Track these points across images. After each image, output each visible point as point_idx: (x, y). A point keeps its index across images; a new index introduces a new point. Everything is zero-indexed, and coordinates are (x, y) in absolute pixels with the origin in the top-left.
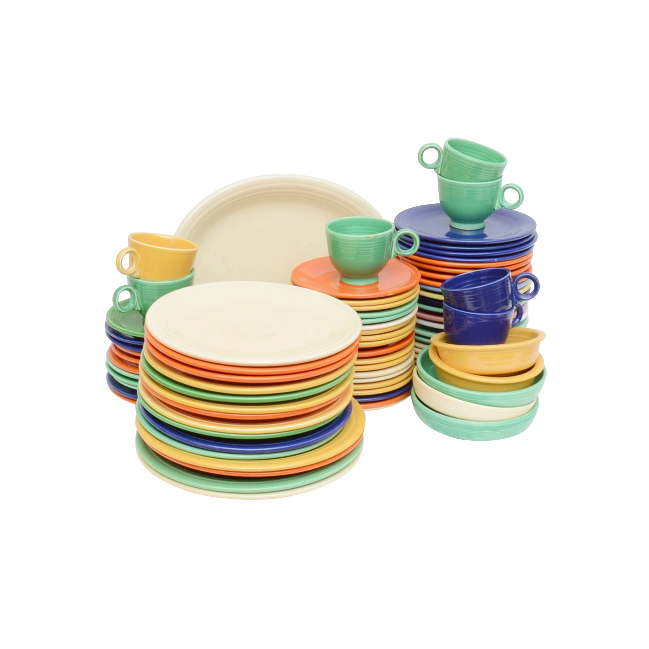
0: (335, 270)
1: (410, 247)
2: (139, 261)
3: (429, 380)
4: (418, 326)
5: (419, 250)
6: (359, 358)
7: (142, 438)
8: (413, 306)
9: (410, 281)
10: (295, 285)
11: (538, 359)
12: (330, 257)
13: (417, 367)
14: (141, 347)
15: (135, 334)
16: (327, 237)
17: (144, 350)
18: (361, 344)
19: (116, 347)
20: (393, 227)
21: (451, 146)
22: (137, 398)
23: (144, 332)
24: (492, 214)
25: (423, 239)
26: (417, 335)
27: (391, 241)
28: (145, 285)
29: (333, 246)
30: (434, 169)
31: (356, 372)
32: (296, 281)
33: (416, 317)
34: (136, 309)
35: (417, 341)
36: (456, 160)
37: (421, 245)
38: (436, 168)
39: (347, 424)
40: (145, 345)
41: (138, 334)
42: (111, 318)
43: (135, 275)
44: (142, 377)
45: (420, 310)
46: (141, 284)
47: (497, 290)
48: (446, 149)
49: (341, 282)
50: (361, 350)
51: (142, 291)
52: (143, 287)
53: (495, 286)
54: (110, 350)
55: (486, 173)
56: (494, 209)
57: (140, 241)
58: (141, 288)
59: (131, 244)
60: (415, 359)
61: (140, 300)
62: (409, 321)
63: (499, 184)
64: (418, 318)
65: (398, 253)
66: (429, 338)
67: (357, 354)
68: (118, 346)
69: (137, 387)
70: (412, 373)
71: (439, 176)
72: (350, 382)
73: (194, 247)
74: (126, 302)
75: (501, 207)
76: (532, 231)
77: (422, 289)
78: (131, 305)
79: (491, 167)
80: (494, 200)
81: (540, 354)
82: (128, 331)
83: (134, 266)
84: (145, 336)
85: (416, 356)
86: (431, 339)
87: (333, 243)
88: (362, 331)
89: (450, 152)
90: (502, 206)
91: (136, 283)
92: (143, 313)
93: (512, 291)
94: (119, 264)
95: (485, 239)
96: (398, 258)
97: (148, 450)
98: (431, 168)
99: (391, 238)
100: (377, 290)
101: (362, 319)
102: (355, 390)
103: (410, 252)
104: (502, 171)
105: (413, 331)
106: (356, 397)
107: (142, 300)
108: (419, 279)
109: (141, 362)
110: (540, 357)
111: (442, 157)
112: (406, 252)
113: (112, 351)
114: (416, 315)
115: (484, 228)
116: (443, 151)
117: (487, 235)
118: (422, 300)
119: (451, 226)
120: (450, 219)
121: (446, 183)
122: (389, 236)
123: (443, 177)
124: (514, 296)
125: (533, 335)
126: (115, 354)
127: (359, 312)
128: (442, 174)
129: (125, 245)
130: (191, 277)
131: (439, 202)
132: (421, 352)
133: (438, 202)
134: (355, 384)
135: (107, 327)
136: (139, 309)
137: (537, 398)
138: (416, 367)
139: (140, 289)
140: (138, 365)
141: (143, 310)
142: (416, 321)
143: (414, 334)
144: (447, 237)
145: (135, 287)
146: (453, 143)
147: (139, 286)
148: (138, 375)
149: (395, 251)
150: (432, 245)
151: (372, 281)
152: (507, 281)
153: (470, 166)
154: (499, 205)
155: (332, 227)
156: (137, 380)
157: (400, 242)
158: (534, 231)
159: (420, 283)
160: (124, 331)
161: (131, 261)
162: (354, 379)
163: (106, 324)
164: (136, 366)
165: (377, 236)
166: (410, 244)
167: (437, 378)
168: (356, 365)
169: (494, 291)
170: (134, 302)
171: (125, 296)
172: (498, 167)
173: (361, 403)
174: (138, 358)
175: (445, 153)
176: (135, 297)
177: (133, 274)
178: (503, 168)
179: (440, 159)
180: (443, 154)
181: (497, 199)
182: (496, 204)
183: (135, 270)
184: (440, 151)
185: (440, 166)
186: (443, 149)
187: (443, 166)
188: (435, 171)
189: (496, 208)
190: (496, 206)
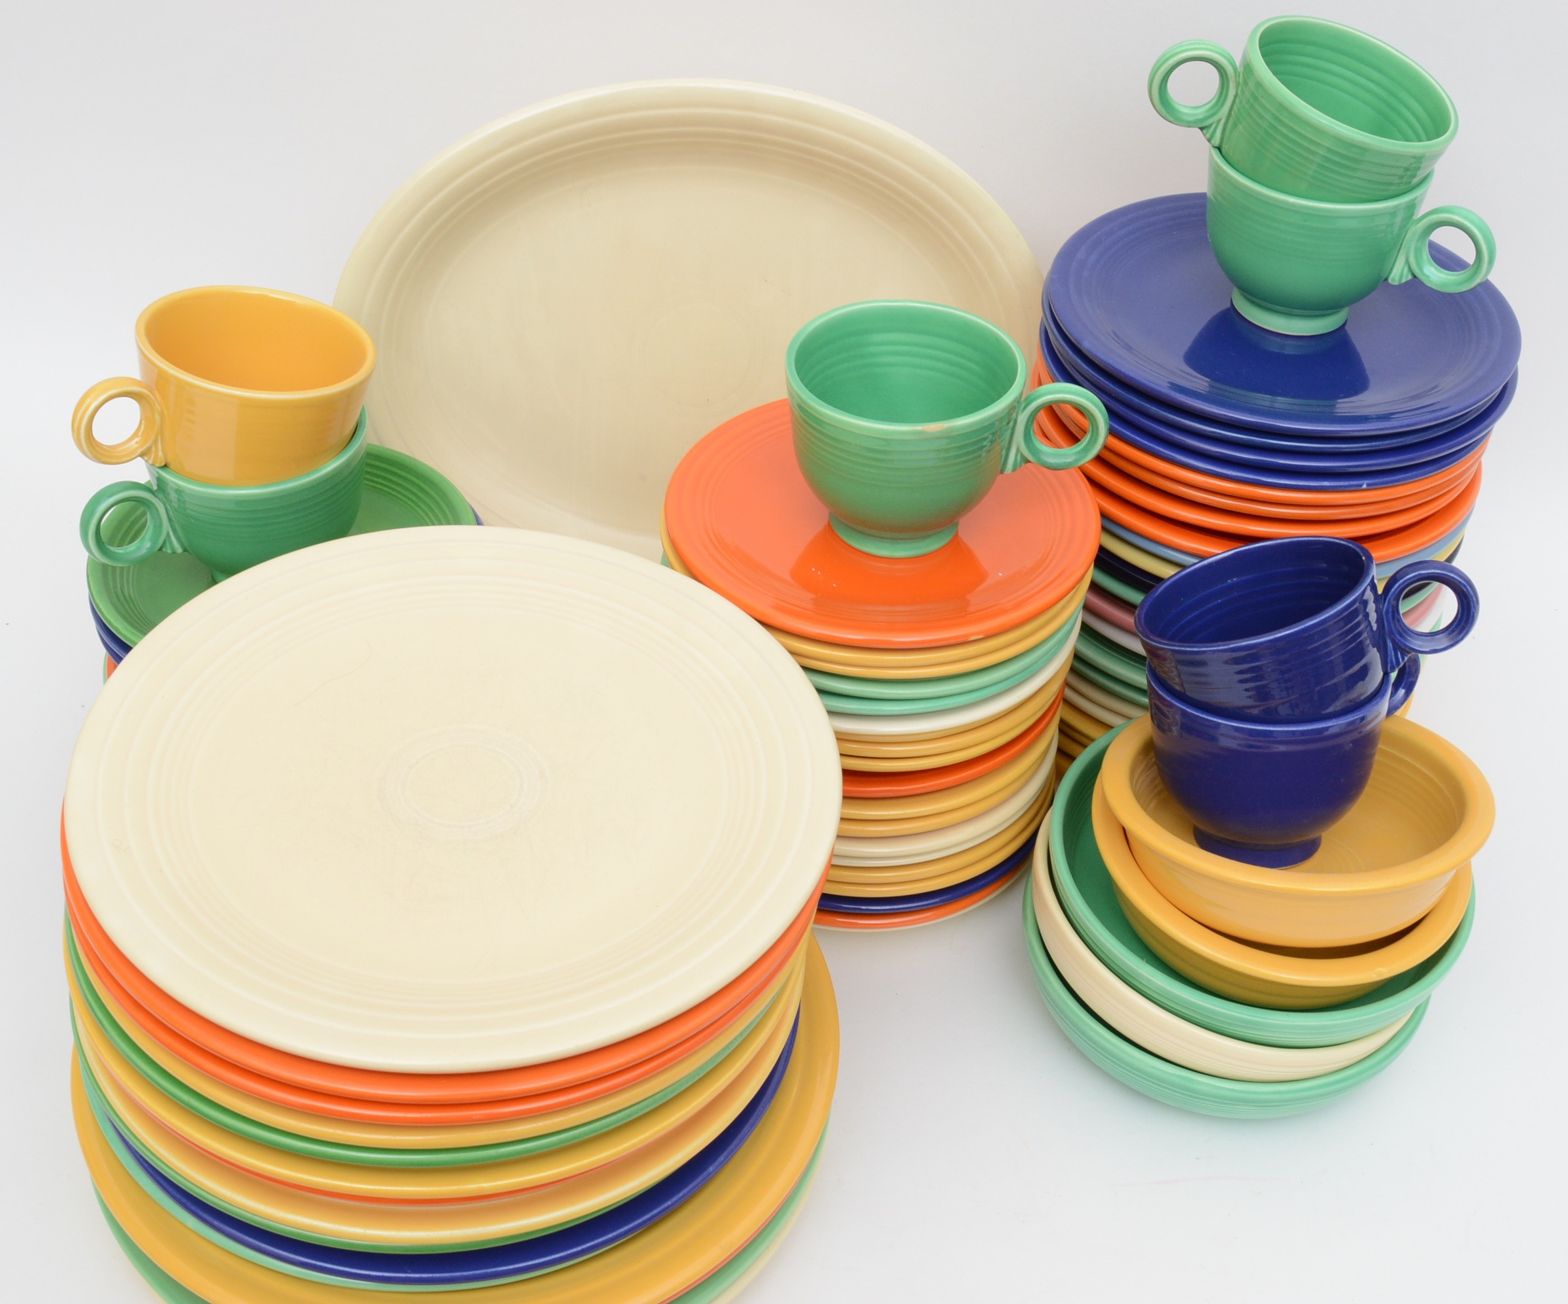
1: (1074, 439)
2: (158, 417)
21: (1266, 61)
30: (1201, 129)
38: (1209, 126)
43: (150, 460)
47: (1327, 644)
48: (1248, 67)
53: (1322, 630)
56: (1386, 279)
63: (1412, 207)
65: (1032, 456)
71: (1215, 153)
75: (1410, 277)
80: (1389, 251)
89: (1259, 85)
90: (1415, 277)
93: (1380, 621)
98: (1189, 124)
103: (1071, 458)
111: (1232, 92)
112: (1063, 455)
116: (1240, 70)
123: (1227, 159)
124: (1390, 644)
128: (1224, 150)
136: (181, 549)
149: (1018, 450)
152: (1365, 603)
154: (1406, 269)
165: (953, 429)
169: (1318, 649)
175: (1246, 83)
179: (1222, 98)
180: (1238, 84)
181: (1401, 251)
182: (1394, 264)
183: (148, 445)
184: (1228, 73)
185: (1223, 122)
186: (1240, 66)
187: (1231, 121)
188: (1204, 135)
189: (1393, 280)
190: (1394, 271)
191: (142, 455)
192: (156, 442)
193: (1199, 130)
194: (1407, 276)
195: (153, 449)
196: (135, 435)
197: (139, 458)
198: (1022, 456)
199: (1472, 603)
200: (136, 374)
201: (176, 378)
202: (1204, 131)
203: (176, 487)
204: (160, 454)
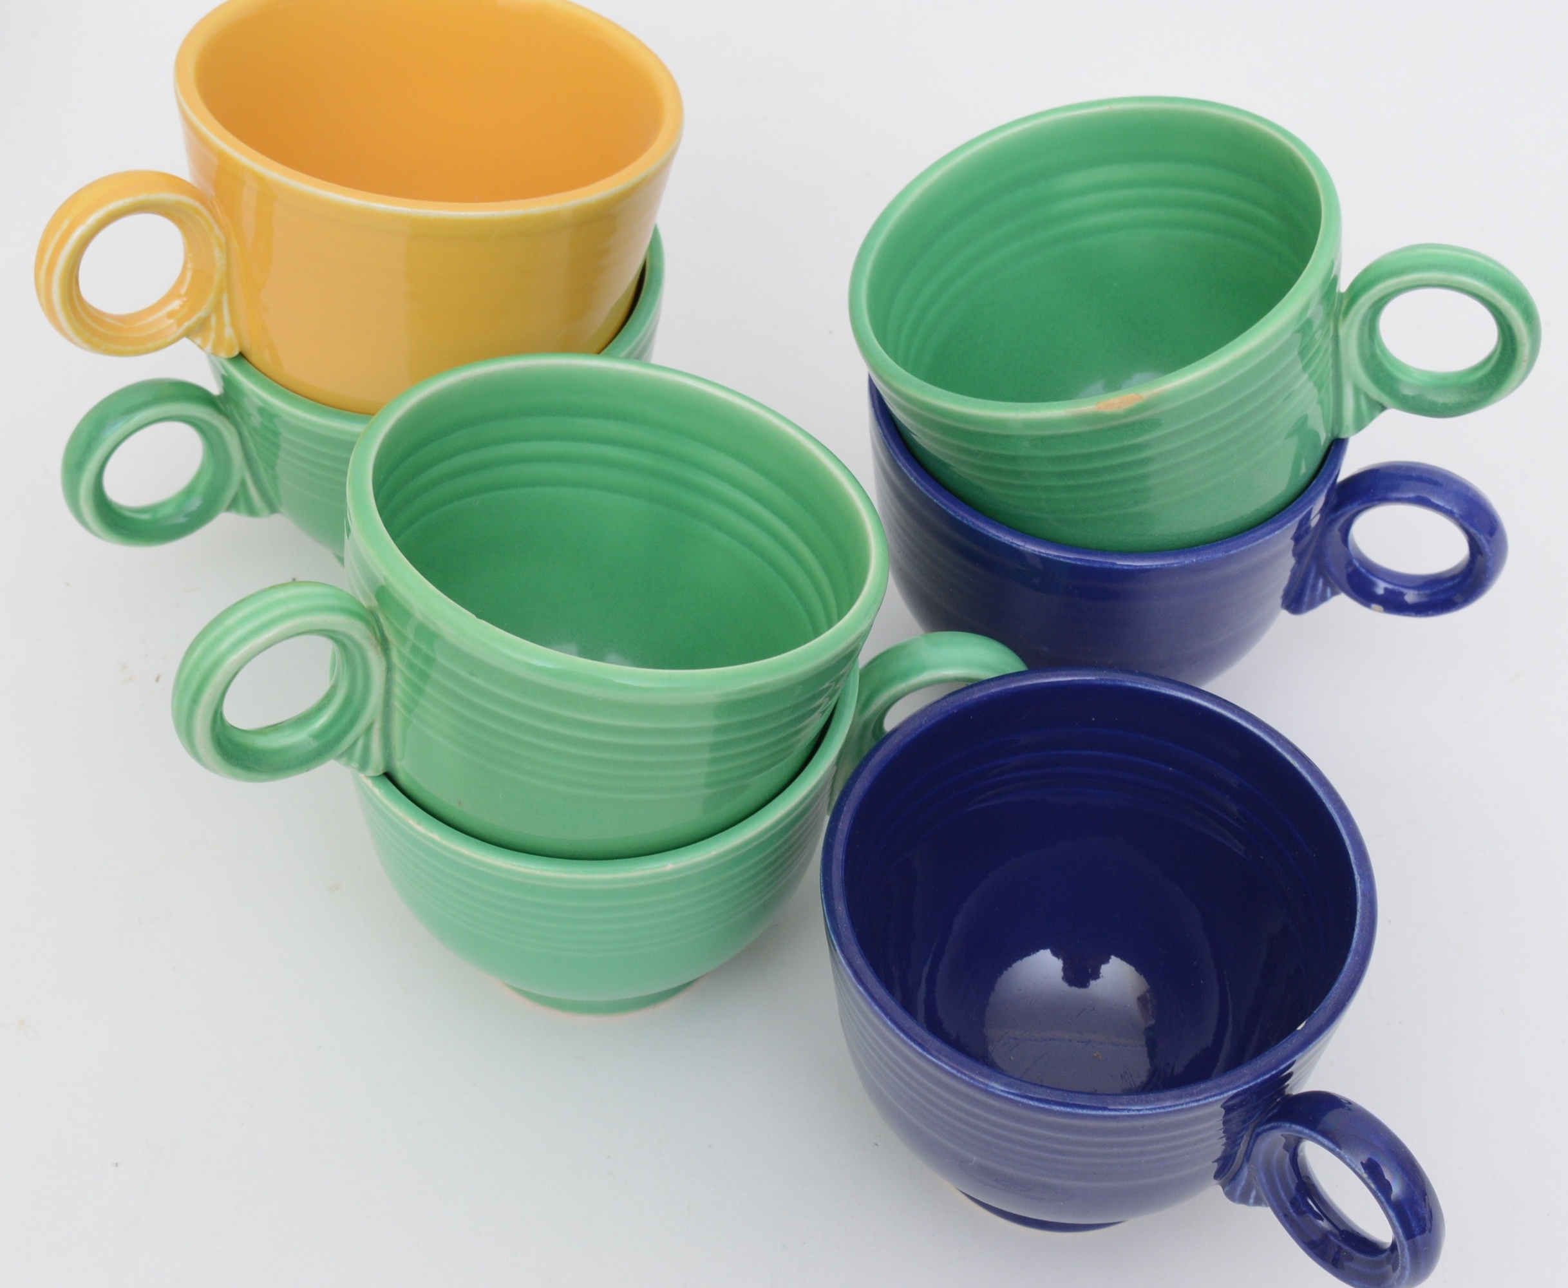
183: (201, 313)
191: (189, 334)
192: (217, 306)
195: (213, 321)
196: (172, 294)
197: (185, 340)
200: (183, 169)
201: (259, 179)
203: (261, 404)
204: (228, 332)
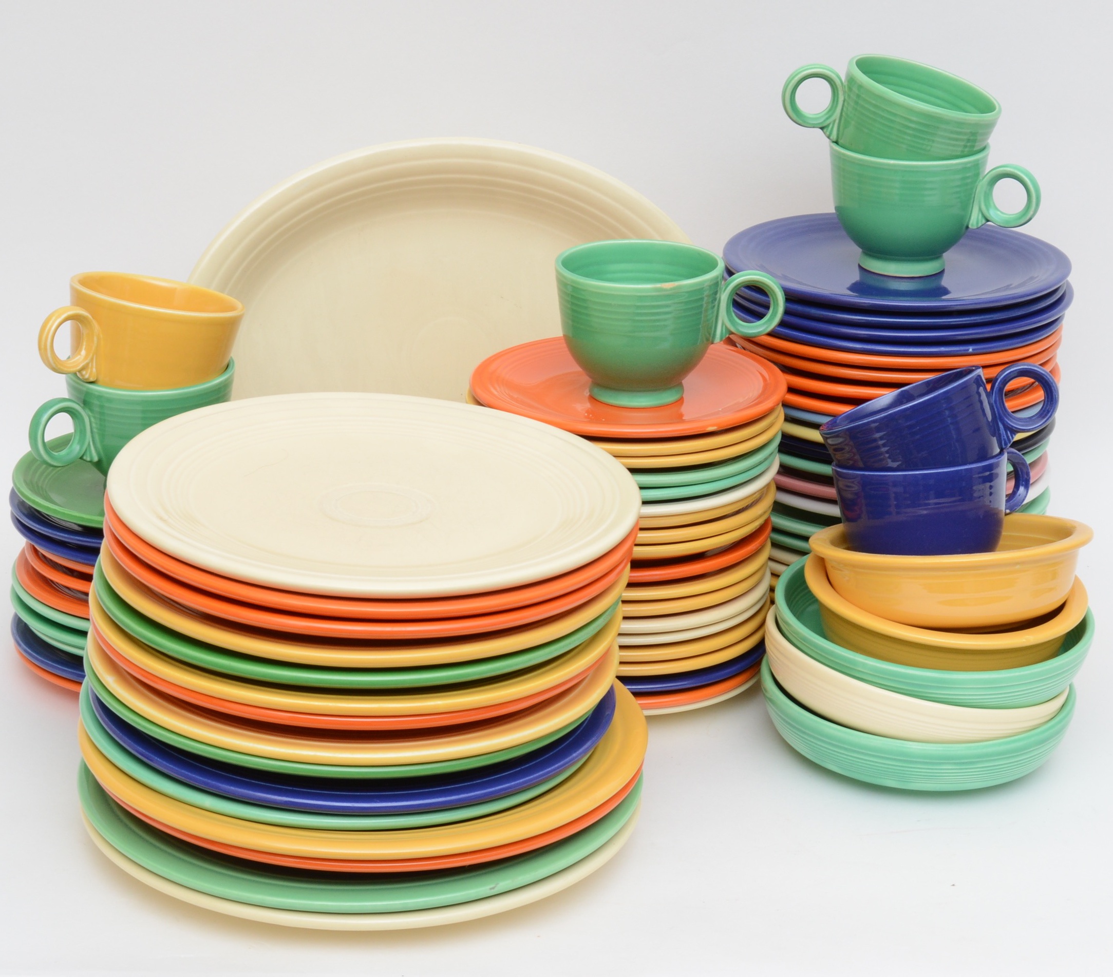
0: (578, 369)
1: (760, 316)
2: (95, 339)
3: (805, 639)
4: (779, 508)
5: (782, 324)
6: (631, 585)
7: (93, 776)
8: (766, 459)
9: (759, 396)
10: (479, 404)
11: (1072, 591)
12: (564, 336)
13: (777, 608)
14: (96, 552)
15: (82, 519)
16: (560, 290)
17: (103, 559)
18: (636, 549)
19: (36, 551)
20: (721, 266)
21: (864, 73)
22: (84, 676)
23: (102, 514)
24: (962, 241)
25: (792, 297)
26: (776, 530)
27: (715, 299)
28: (110, 400)
29: (573, 311)
30: (822, 128)
31: (625, 618)
32: (483, 396)
33: (773, 488)
34: (88, 459)
35: (776, 545)
36: (875, 106)
37: (787, 312)
38: (827, 126)
39: (601, 742)
40: (106, 545)
41: (89, 518)
42: (25, 481)
43: (87, 375)
44: (96, 624)
45: (785, 470)
46: (100, 397)
48: (851, 80)
49: (592, 399)
50: (638, 564)
51: (102, 414)
52: (107, 405)
54: (23, 561)
55: (950, 139)
56: (967, 227)
57: (99, 292)
58: (101, 407)
59: (79, 299)
60: (772, 589)
61: (97, 437)
62: (757, 496)
63: (977, 167)
64: (780, 488)
65: (733, 329)
66: (806, 538)
67: (627, 574)
68: (42, 550)
69: (83, 649)
70: (763, 624)
71: (834, 146)
72: (609, 640)
73: (233, 308)
74: (63, 442)
75: (984, 221)
76: (1060, 281)
77: (789, 419)
78: (75, 449)
79: (960, 124)
80: (967, 202)
81: (1077, 580)
82: (67, 511)
83: (83, 352)
84: (106, 523)
85: (774, 582)
86: (810, 540)
87: (573, 304)
88: (642, 517)
89: (860, 87)
90: (988, 221)
91: (88, 394)
92: (102, 466)
93: (993, 412)
94: (46, 349)
95: (944, 297)
96: (730, 341)
97: (108, 805)
98: (814, 127)
99: (716, 293)
100: (680, 418)
101: (641, 488)
102: (621, 663)
103: (760, 328)
104: (987, 134)
105: (767, 522)
106: (625, 680)
107: (102, 436)
108: (781, 392)
109: (94, 589)
110: (1077, 587)
111: (841, 98)
112: (749, 327)
113: (26, 560)
114: (774, 479)
115: (941, 273)
116: (845, 84)
117: (949, 289)
118: (789, 445)
119: (860, 267)
120: (859, 250)
121: (853, 162)
122: (710, 286)
123: (843, 147)
124: (1001, 426)
125: (1062, 531)
126: (33, 569)
127: (634, 471)
128: (840, 141)
129: (63, 301)
130: (226, 380)
131: (833, 211)
132: (786, 574)
133: (831, 209)
134: (622, 647)
135: (16, 502)
136: (96, 459)
137: (1071, 686)
138: (773, 608)
139: (97, 409)
140: (87, 594)
141: (104, 459)
142: (773, 496)
143: (769, 529)
144: (852, 293)
145: (85, 403)
146: (867, 66)
147: (96, 402)
148: (88, 620)
149: (723, 324)
150: (814, 312)
151: (667, 397)
153: (911, 121)
154: (980, 215)
155: (571, 263)
156: (83, 634)
157: (736, 304)
158: (1065, 281)
159: (786, 405)
160: (55, 511)
161: (77, 341)
162: (620, 634)
163: (13, 495)
164: (84, 597)
165: (680, 287)
166: (760, 310)
167: (825, 637)
168: (624, 602)
170: (82, 441)
171: (61, 426)
172: (977, 125)
173: (637, 694)
174: (88, 578)
175: (850, 89)
176: (85, 430)
177: (80, 371)
178: (988, 127)
179: (835, 103)
180: (844, 92)
181: (975, 202)
182: (971, 213)
183: (87, 361)
184: (837, 84)
185: (837, 121)
186: (845, 81)
187: (843, 121)
188: (825, 133)
189: (972, 225)
190: (972, 218)
192: (92, 359)
193: (820, 130)
194: (982, 221)
195: (90, 364)
198: (726, 328)
199: (1053, 388)
202: (825, 130)
204: (94, 370)
